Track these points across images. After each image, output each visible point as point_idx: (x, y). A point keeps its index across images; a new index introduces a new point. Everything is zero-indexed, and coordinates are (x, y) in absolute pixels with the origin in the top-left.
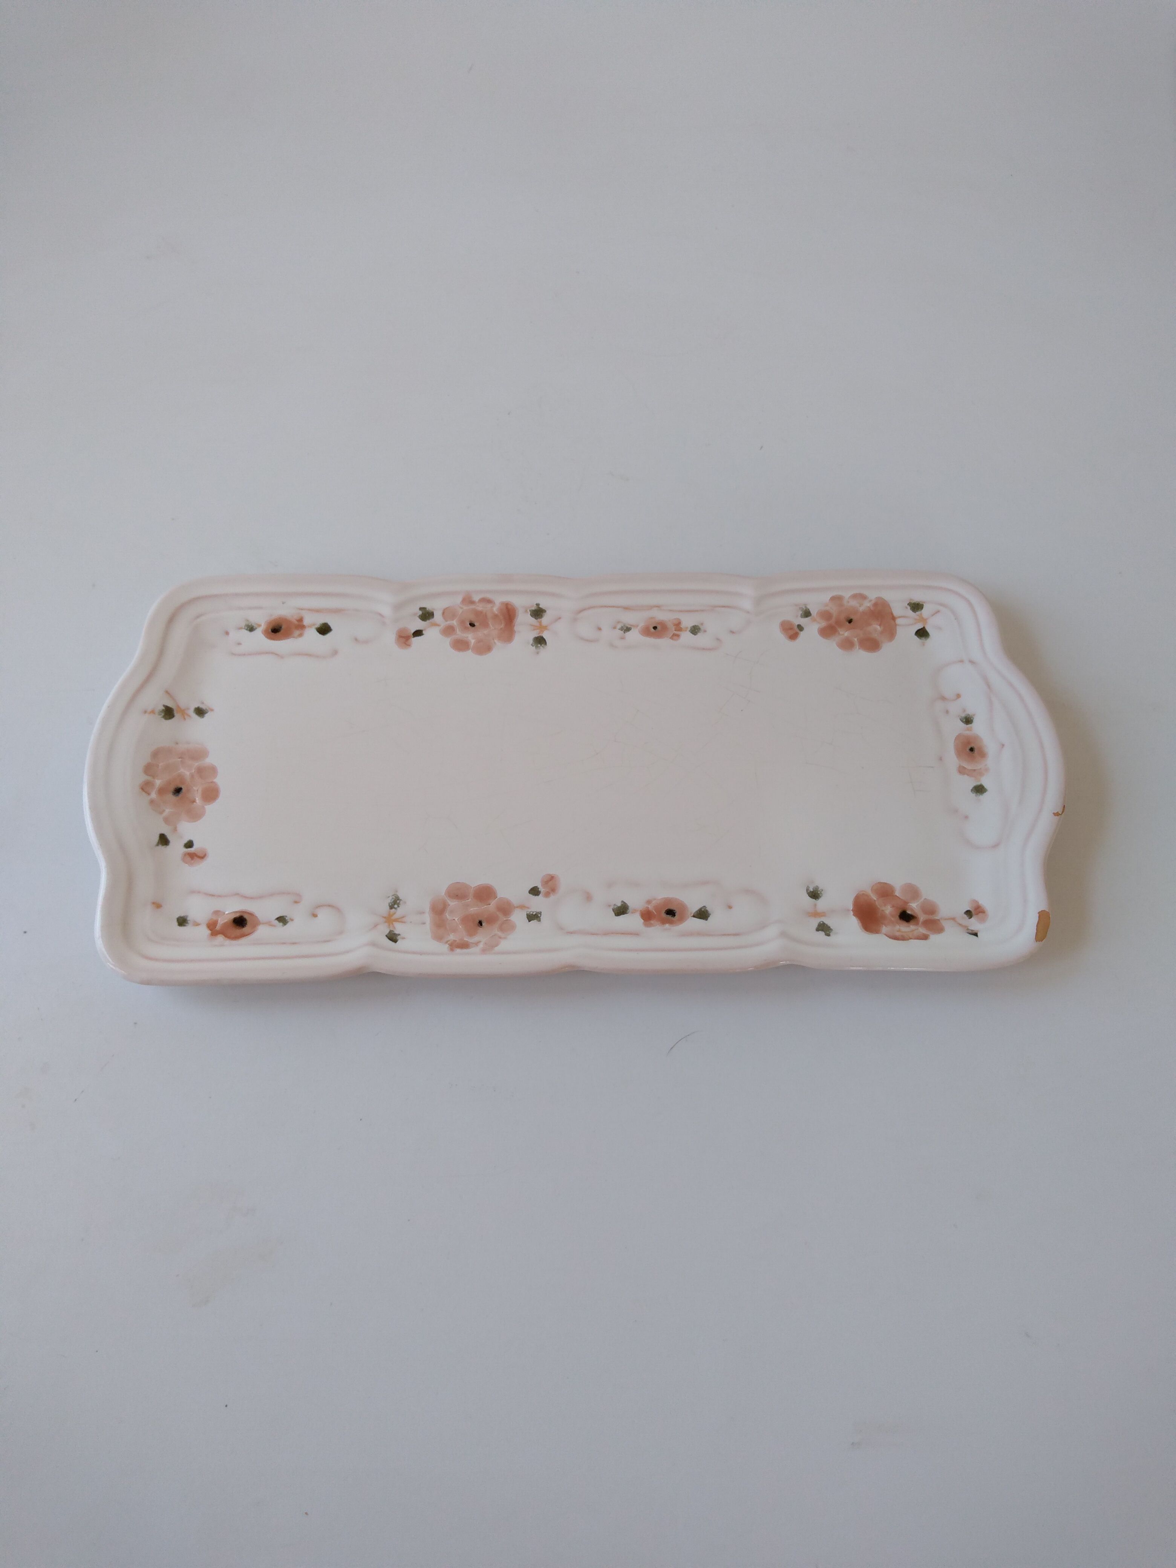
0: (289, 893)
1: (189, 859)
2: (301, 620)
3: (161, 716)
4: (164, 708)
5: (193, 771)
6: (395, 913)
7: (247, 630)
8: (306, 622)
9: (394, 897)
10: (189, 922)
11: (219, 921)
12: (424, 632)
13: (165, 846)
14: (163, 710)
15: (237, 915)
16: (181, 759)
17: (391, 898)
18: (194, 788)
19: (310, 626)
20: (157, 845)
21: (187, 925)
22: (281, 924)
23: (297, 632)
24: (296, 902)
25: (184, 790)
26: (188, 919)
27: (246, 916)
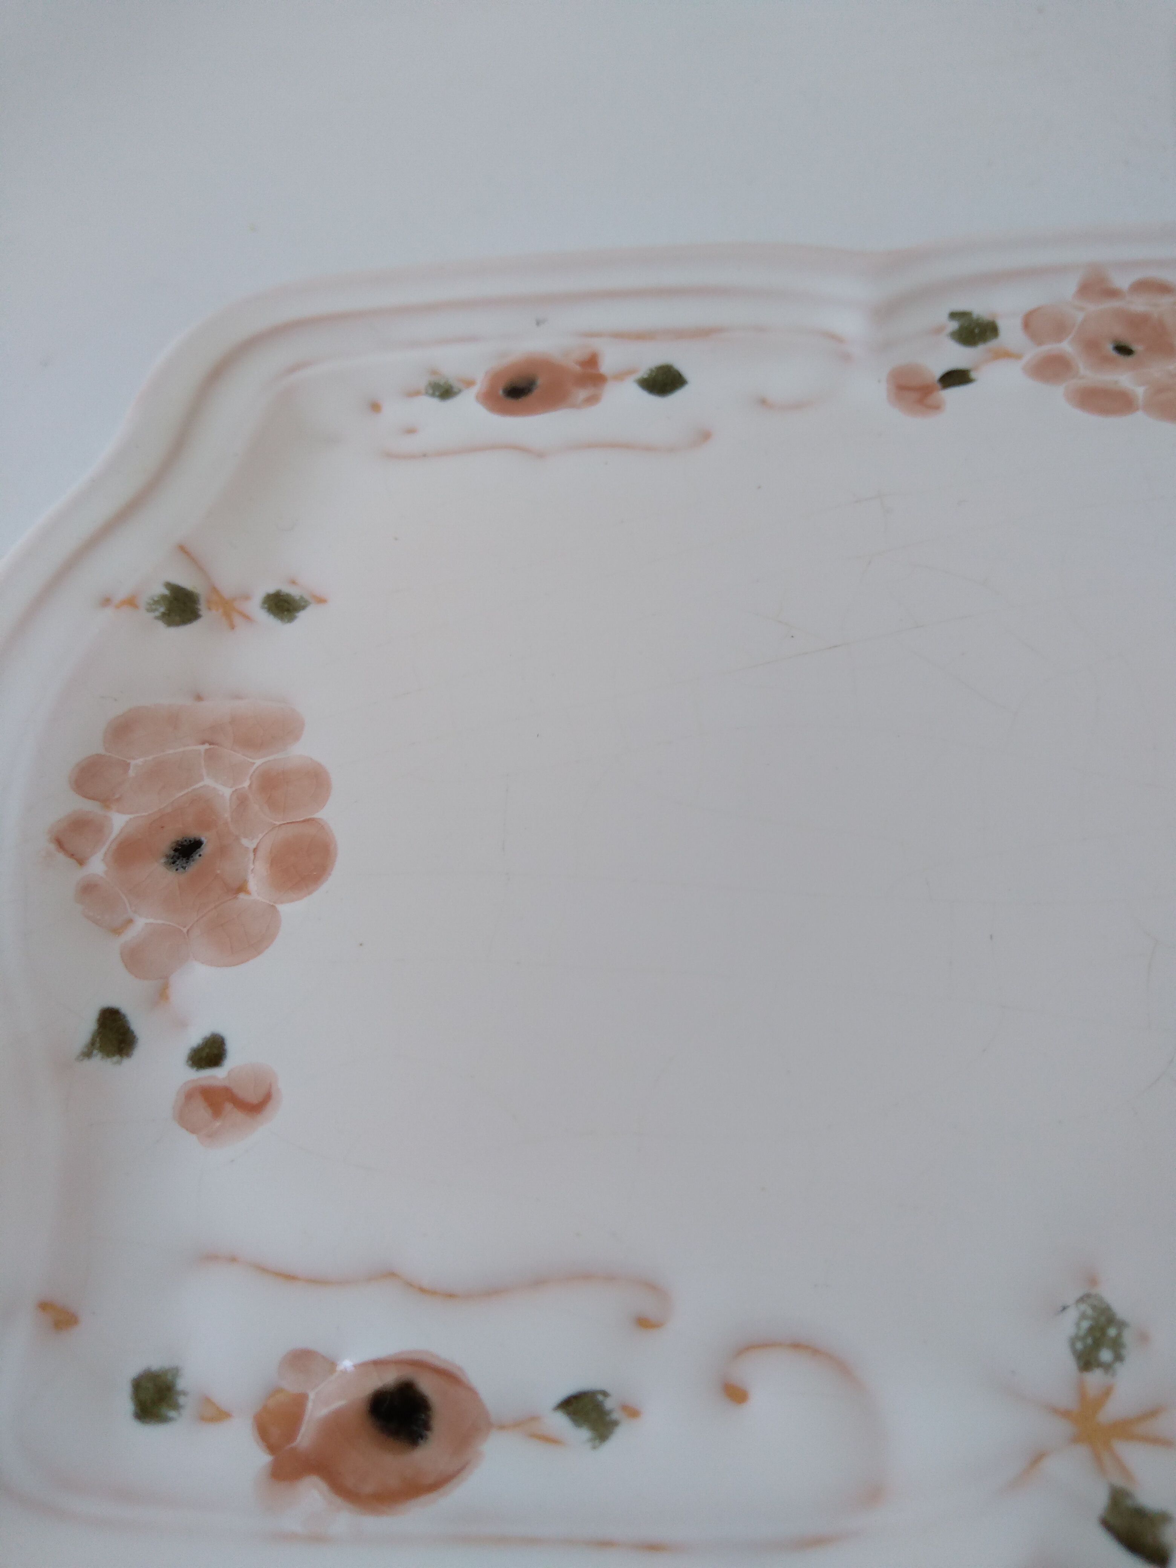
0: (610, 1278)
1: (201, 1111)
2: (592, 361)
3: (157, 614)
4: (166, 592)
5: (246, 784)
6: (1107, 1392)
7: (433, 395)
8: (606, 366)
9: (1089, 1312)
10: (182, 1400)
11: (310, 1405)
12: (973, 375)
13: (116, 1058)
14: (164, 597)
15: (389, 1378)
16: (207, 746)
17: (1072, 1314)
18: (245, 842)
19: (620, 376)
20: (87, 1054)
21: (172, 1414)
22: (584, 1434)
23: (582, 394)
24: (644, 1323)
25: (206, 850)
26: (181, 1384)
27: (427, 1386)
